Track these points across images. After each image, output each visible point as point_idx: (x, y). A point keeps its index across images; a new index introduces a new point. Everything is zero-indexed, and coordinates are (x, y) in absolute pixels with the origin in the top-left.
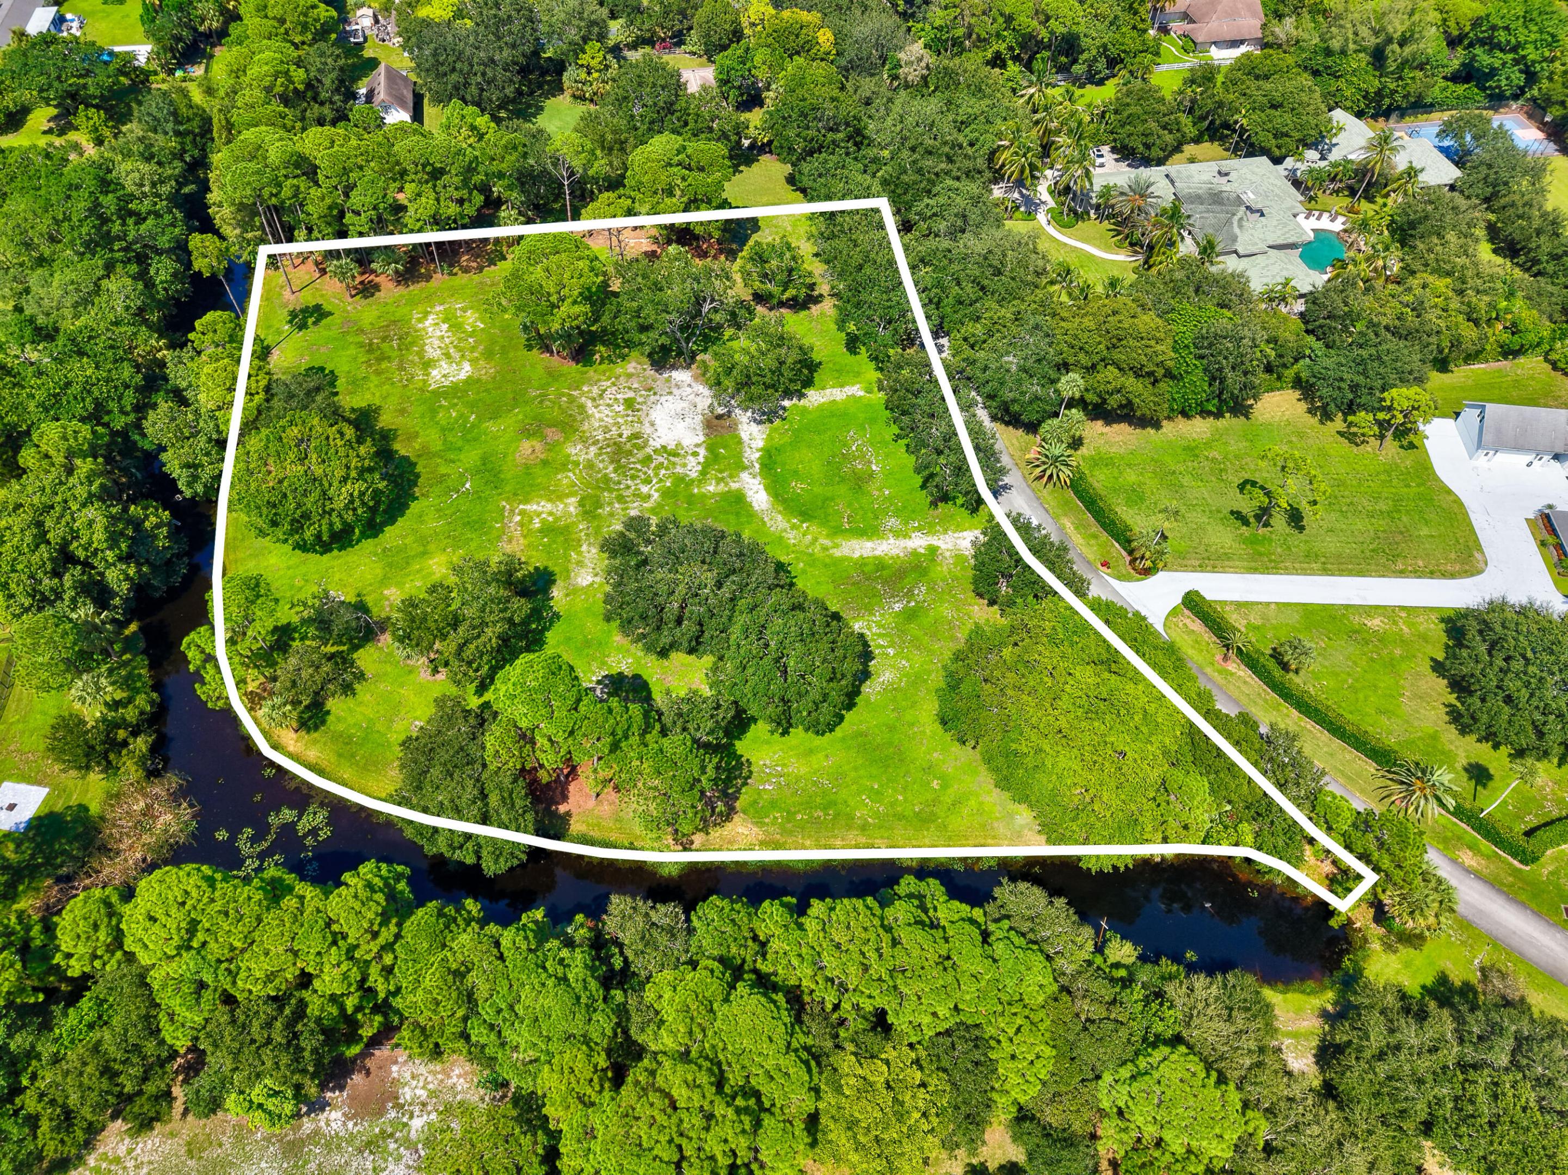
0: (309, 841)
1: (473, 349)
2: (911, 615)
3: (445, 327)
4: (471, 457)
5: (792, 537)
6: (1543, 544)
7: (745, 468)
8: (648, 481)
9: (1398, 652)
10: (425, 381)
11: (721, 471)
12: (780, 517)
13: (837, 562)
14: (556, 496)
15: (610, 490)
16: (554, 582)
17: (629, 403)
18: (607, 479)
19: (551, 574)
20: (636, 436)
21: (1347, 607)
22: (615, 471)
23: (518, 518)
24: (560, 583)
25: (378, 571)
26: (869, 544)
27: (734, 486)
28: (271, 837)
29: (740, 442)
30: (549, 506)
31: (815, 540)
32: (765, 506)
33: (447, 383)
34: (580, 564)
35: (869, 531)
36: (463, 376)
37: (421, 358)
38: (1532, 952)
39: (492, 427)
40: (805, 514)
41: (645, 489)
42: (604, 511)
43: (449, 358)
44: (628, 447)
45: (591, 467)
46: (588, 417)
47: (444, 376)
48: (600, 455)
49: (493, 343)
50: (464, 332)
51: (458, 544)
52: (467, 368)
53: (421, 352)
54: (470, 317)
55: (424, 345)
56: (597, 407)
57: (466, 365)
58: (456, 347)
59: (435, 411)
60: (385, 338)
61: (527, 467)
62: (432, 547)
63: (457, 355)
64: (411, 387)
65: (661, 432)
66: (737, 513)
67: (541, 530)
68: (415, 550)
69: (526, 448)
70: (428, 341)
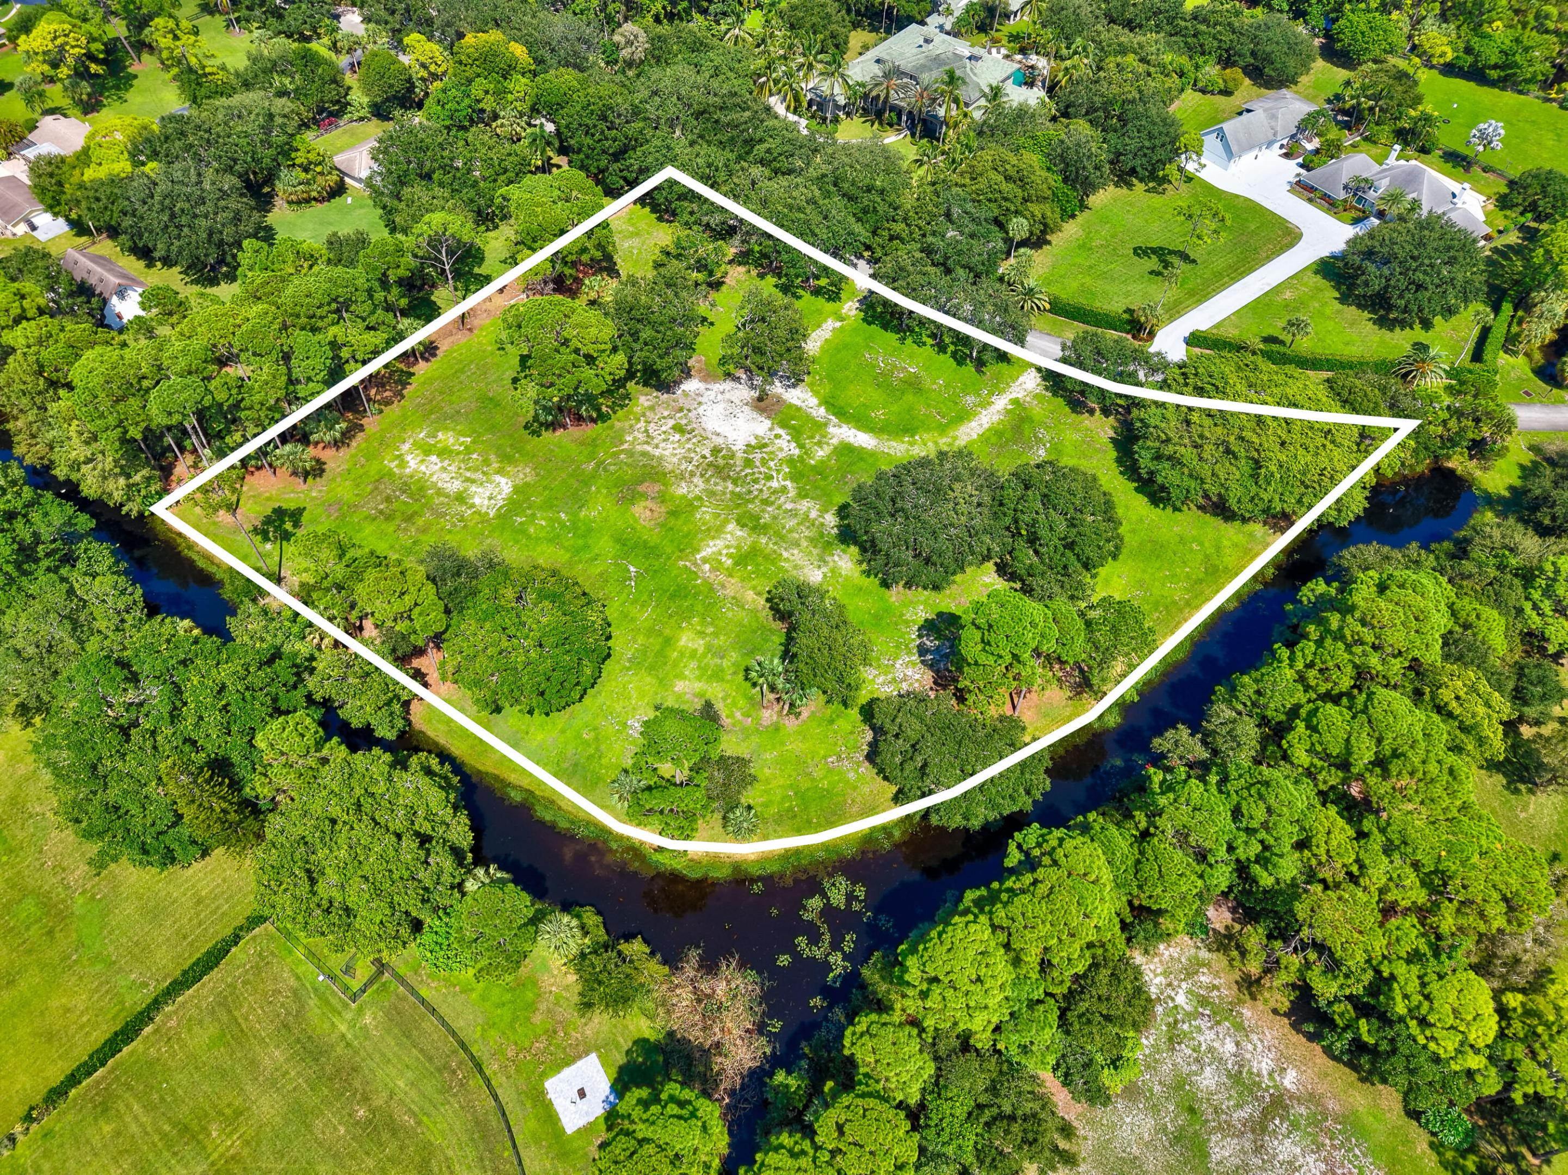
0: (856, 907)
1: (486, 462)
2: (1057, 452)
3: (434, 458)
4: (605, 545)
5: (919, 452)
6: (1310, 200)
7: (826, 425)
8: (770, 478)
10: (478, 513)
11: (812, 437)
12: (893, 443)
13: (969, 448)
14: (718, 531)
15: (750, 501)
17: (678, 429)
18: (739, 496)
20: (716, 450)
21: (1266, 294)
22: (735, 482)
23: (707, 567)
25: (648, 679)
26: (973, 424)
27: (835, 441)
28: (824, 928)
29: (798, 409)
30: (720, 543)
31: (936, 443)
32: (873, 442)
33: (501, 503)
34: (796, 567)
35: (963, 416)
36: (508, 490)
37: (447, 496)
39: (590, 513)
40: (907, 430)
41: (775, 484)
42: (766, 519)
43: (473, 482)
44: (721, 462)
45: (712, 494)
46: (660, 458)
47: (490, 498)
48: (708, 481)
49: (499, 448)
50: (459, 453)
51: (685, 615)
52: (503, 480)
53: (440, 492)
54: (446, 438)
55: (434, 485)
56: (657, 447)
57: (498, 478)
58: (468, 469)
59: (521, 531)
60: (388, 499)
61: (662, 525)
62: (667, 632)
63: (478, 476)
64: (471, 524)
65: (732, 436)
66: (862, 459)
67: (737, 564)
68: (656, 643)
69: (641, 512)
70: (434, 479)
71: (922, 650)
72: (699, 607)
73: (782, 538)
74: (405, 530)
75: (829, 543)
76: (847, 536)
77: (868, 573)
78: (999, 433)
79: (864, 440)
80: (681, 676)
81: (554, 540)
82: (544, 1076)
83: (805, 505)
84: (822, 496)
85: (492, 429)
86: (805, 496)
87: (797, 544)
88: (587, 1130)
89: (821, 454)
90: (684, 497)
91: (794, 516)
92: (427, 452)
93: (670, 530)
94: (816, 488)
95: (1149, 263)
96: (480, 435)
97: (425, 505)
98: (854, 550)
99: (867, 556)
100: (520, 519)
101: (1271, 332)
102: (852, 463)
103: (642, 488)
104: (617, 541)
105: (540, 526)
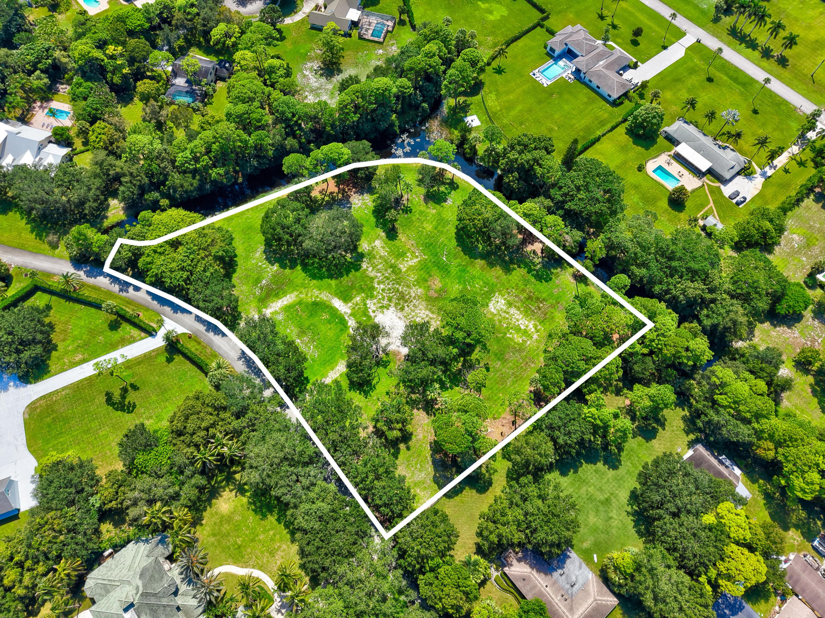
1: (500, 321)
2: (258, 281)
3: (523, 327)
4: (454, 270)
5: (316, 292)
7: (351, 315)
8: (383, 290)
9: (70, 348)
10: (503, 296)
11: (359, 308)
12: (325, 298)
13: (294, 289)
14: (410, 268)
15: (393, 280)
16: (387, 237)
18: (398, 283)
19: (390, 240)
20: (402, 309)
22: (398, 289)
23: (417, 254)
24: (385, 238)
26: (285, 303)
27: (350, 304)
31: (307, 295)
32: (333, 301)
33: (493, 299)
34: (383, 248)
35: (287, 309)
36: (491, 305)
37: (515, 306)
39: (458, 287)
40: (316, 305)
41: (382, 286)
42: (390, 270)
43: (505, 312)
44: (401, 302)
45: (408, 286)
46: (426, 309)
47: (497, 302)
48: (409, 293)
49: (495, 329)
50: (512, 329)
51: (428, 236)
52: (493, 310)
53: (518, 309)
54: (518, 339)
55: (521, 313)
56: (427, 315)
57: (495, 312)
58: (508, 319)
59: (486, 284)
60: (539, 308)
61: (430, 276)
62: (435, 231)
63: (504, 315)
64: (505, 290)
65: (394, 316)
66: (341, 292)
67: (406, 253)
68: (440, 228)
69: (437, 284)
70: (521, 316)
71: (350, 208)
72: (423, 238)
73: (386, 261)
74: (530, 292)
75: (369, 255)
76: (361, 256)
77: (358, 240)
78: (277, 296)
79: (337, 304)
80: (433, 215)
81: (473, 277)
82: (481, 126)
83: (372, 274)
84: (365, 277)
85: (498, 341)
86: (371, 278)
87: (381, 257)
88: (471, 115)
89: (358, 299)
90: (420, 287)
91: (378, 269)
92: (525, 332)
93: (428, 273)
94: (365, 282)
95: (132, 397)
96: (503, 337)
97: (524, 303)
98: (360, 250)
99: (356, 247)
100: (486, 289)
101: (109, 333)
102: (346, 291)
103: (436, 295)
104: (449, 272)
105: (478, 285)
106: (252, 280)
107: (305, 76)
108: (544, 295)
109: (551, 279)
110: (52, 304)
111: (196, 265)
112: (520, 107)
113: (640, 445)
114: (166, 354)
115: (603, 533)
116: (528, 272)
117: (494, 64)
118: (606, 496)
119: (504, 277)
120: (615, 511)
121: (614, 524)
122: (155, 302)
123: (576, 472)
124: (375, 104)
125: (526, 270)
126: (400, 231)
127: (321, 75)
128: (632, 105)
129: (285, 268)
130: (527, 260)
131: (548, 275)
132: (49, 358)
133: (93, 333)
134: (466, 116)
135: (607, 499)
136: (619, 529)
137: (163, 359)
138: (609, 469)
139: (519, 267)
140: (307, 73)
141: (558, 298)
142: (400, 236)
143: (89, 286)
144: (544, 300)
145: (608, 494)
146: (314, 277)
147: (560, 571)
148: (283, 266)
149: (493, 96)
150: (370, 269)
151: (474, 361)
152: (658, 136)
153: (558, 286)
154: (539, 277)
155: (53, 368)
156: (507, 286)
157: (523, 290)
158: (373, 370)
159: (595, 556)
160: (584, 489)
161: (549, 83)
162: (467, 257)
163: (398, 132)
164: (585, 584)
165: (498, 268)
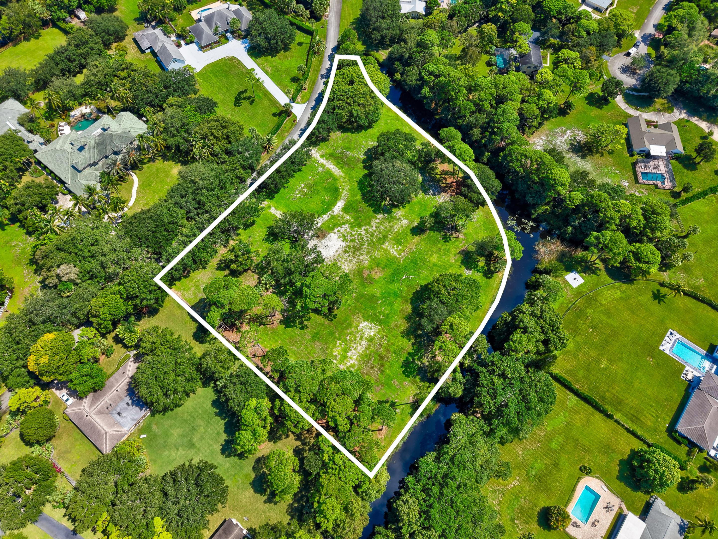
0: (515, 219)
1: (351, 333)
2: (348, 149)
3: (349, 354)
4: (394, 287)
5: (347, 188)
6: (211, 48)
7: (332, 216)
8: (360, 234)
9: (275, 63)
10: (378, 332)
11: (339, 220)
12: (343, 195)
13: (346, 173)
14: (387, 251)
15: (372, 241)
16: (413, 228)
18: (369, 244)
19: (411, 230)
20: (346, 252)
22: (363, 245)
23: (403, 254)
24: (412, 226)
26: (333, 170)
27: (341, 213)
28: (522, 226)
29: (323, 224)
30: (392, 250)
31: (343, 182)
32: (342, 201)
33: (373, 325)
34: (402, 227)
35: (329, 173)
36: (366, 323)
37: (370, 345)
38: (337, 30)
39: (378, 293)
40: (336, 190)
41: (363, 233)
42: (380, 236)
43: (362, 337)
44: (352, 250)
45: (368, 252)
46: (350, 270)
47: (371, 329)
48: (362, 254)
49: (342, 329)
50: (346, 344)
51: (424, 261)
52: (361, 325)
53: (368, 348)
54: (337, 351)
55: (364, 351)
57: (360, 328)
58: (355, 340)
59: (387, 316)
60: (372, 368)
61: (384, 268)
62: (431, 265)
63: (359, 336)
64: (384, 334)
65: (338, 246)
66: (351, 205)
67: (401, 245)
69: (377, 275)
70: (361, 352)
71: (434, 194)
72: (421, 256)
73: (389, 231)
74: (388, 358)
75: (391, 217)
76: (388, 212)
77: (404, 207)
78: (338, 163)
79: (340, 204)
80: (448, 261)
81: (391, 304)
82: (572, 288)
83: (373, 223)
84: (370, 218)
85: (331, 334)
86: (370, 223)
87: (392, 227)
88: (583, 277)
89: (348, 218)
90: (370, 262)
91: (379, 227)
92: (345, 357)
93: (386, 266)
94: (365, 220)
95: (245, 103)
96: (335, 338)
97: (375, 353)
98: (394, 210)
99: (396, 206)
100: (381, 317)
101: (289, 79)
102: (353, 208)
103: (365, 276)
104: (391, 283)
105: (385, 309)
106: (347, 145)
107: (564, 133)
108: (388, 372)
109: (407, 376)
110: (304, 46)
111: (339, 100)
112: (615, 324)
113: (247, 476)
114: (278, 112)
115: (165, 442)
116: (409, 354)
117: (664, 291)
118: (196, 444)
119: (398, 332)
120: (183, 453)
121: (172, 453)
122: (317, 95)
123: (216, 414)
124: (539, 179)
125: (411, 351)
126: (422, 236)
127: (571, 144)
128: (684, 457)
129: (363, 163)
130: (423, 351)
131: (411, 373)
132: (266, 56)
133: (287, 71)
134: (579, 273)
135: (194, 445)
136: (168, 457)
137: (275, 111)
138: (222, 445)
139: (413, 344)
140: (568, 133)
141: (388, 385)
142: (417, 238)
143: (321, 59)
144: (383, 371)
145: (198, 446)
146: (360, 183)
147: (130, 402)
148: (364, 161)
149: (618, 294)
150: (378, 221)
151: (308, 316)
152: (647, 492)
153: (401, 383)
154: (406, 365)
155: (260, 60)
156: (390, 336)
157: (388, 351)
158: (287, 240)
159: (145, 436)
160: (202, 423)
161: (667, 352)
162: (412, 296)
163: (534, 216)
164: (119, 424)
165: (407, 325)
